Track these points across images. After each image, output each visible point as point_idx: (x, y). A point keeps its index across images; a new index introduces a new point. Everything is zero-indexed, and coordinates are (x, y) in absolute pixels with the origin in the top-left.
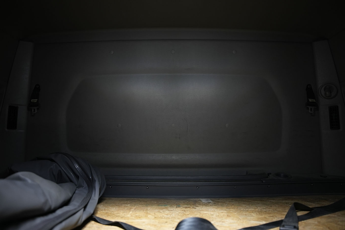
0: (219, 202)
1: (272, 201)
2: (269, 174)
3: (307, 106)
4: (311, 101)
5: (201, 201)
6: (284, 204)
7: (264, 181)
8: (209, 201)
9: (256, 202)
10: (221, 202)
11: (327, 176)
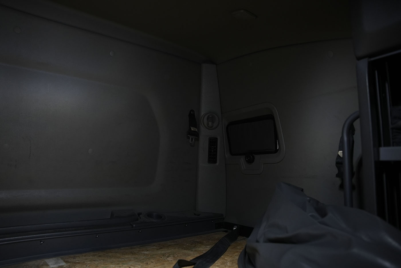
0: (75, 263)
1: (146, 252)
2: (139, 214)
3: (188, 136)
4: (193, 130)
5: (48, 265)
6: (161, 257)
7: (134, 225)
8: (60, 263)
9: (127, 257)
10: (79, 263)
11: (200, 214)
